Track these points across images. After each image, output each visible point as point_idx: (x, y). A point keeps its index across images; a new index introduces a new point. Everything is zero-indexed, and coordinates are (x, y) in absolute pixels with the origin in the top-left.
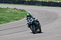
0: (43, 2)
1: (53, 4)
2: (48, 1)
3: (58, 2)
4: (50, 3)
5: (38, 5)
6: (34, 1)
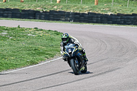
1: (97, 17)
2: (86, 13)
3: (109, 13)
4: (92, 17)
6: (57, 12)
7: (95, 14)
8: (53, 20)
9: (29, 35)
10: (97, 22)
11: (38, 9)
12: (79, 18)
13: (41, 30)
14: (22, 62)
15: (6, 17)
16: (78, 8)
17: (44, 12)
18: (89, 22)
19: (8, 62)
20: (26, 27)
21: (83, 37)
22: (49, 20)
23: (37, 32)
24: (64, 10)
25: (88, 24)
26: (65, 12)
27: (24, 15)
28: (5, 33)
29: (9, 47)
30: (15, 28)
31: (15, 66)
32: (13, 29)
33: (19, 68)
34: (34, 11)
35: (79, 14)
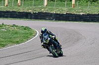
0: (58, 14)
3: (81, 14)
5: (50, 19)
7: (71, 14)
11: (30, 11)
12: (59, 17)
16: (59, 10)
17: (34, 13)
24: (49, 11)
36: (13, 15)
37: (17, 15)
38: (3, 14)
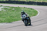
1: (45, 4)
2: (42, 2)
4: (44, 3)
6: (31, 2)
7: (45, 2)
8: (30, 4)
9: (22, 10)
10: (45, 5)
11: (25, 1)
12: (39, 4)
13: (26, 8)
14: (20, 19)
15: (14, 3)
16: (39, 1)
17: (27, 2)
18: (42, 5)
19: (15, 19)
20: (21, 7)
21: (41, 10)
22: (29, 4)
23: (25, 9)
24: (34, 1)
25: (42, 6)
26: (34, 2)
27: (20, 3)
28: (14, 9)
29: (15, 14)
30: (17, 7)
31: (17, 20)
32: (16, 8)
33: (19, 21)
34: (23, 1)
35: (39, 2)
36: (17, 2)
37: (19, 2)
38: (13, 2)
